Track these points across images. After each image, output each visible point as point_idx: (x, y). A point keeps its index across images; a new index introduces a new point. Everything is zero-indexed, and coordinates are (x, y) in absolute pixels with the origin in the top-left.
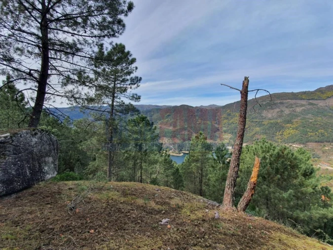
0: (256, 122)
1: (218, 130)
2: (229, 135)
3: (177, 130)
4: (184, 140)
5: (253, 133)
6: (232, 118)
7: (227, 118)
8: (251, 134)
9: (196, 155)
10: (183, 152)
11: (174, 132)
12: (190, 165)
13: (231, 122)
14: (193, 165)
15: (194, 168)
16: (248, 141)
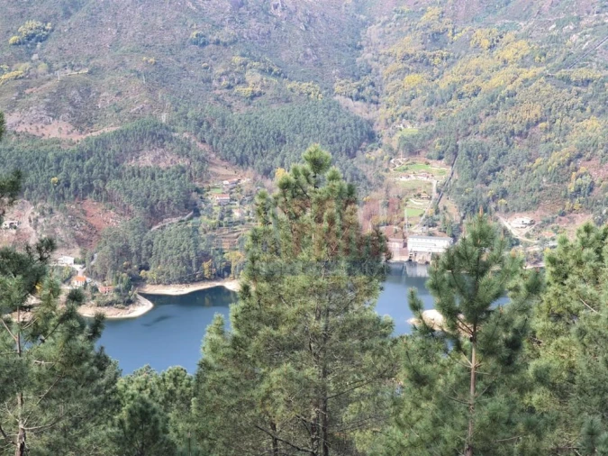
0: (587, 82)
1: (371, 137)
2: (437, 166)
3: (103, 142)
4: (155, 214)
5: (567, 151)
6: (450, 61)
7: (425, 62)
8: (556, 159)
9: (289, 311)
10: (151, 289)
11: (81, 157)
12: (254, 379)
13: (443, 84)
14: (275, 374)
15: (281, 397)
16: (536, 203)
